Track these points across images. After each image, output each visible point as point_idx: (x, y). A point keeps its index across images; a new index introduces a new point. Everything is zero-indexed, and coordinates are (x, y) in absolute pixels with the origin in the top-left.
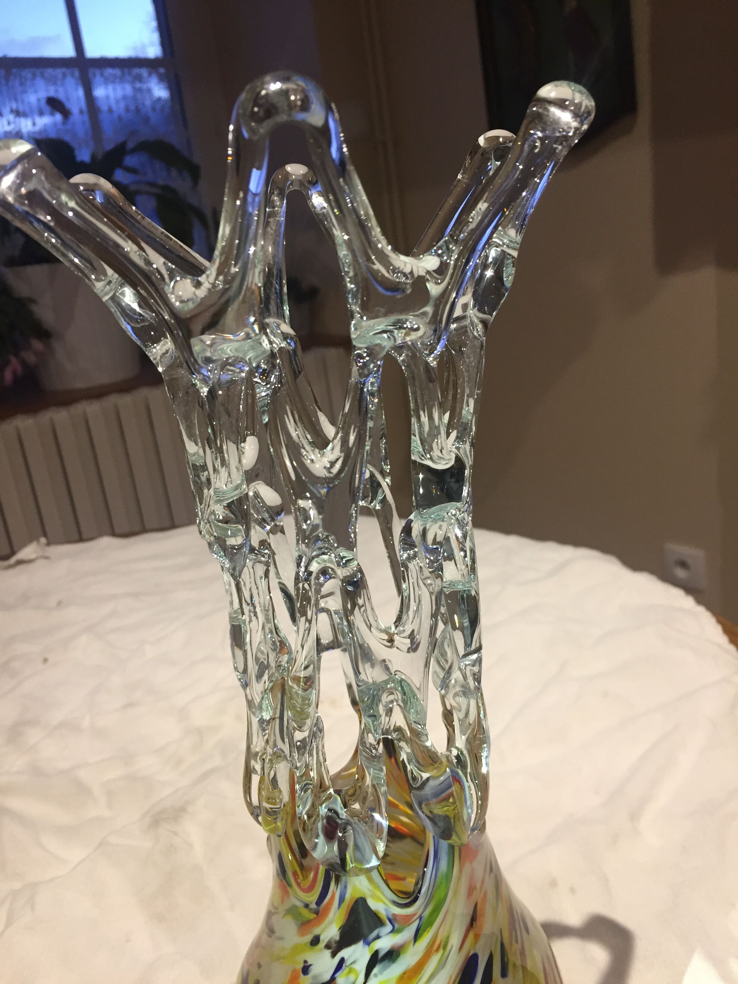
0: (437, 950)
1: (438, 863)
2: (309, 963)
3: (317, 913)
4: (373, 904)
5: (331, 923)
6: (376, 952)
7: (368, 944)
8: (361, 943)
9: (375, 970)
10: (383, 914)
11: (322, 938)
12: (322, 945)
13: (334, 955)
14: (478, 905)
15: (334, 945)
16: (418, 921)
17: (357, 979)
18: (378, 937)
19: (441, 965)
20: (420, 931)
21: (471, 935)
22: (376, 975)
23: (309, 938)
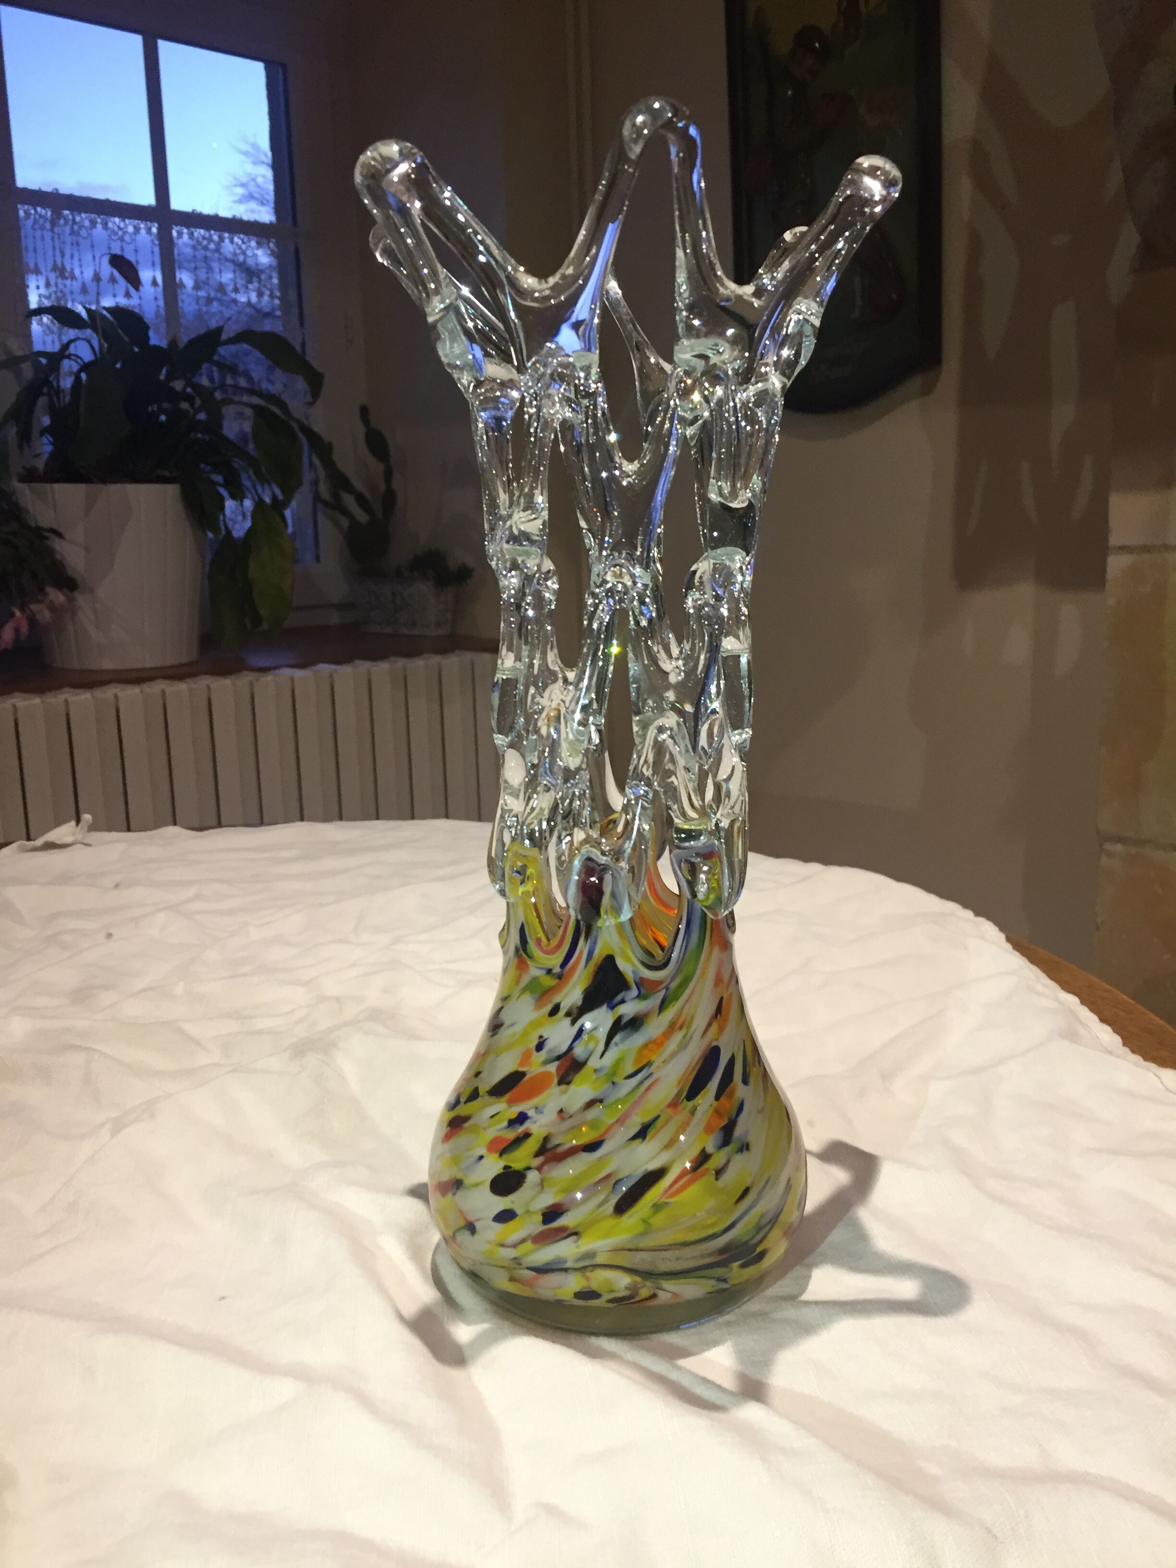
0: (681, 1028)
1: (689, 936)
2: (545, 1037)
3: (560, 977)
4: (622, 964)
5: (575, 985)
6: (619, 1019)
7: (612, 1007)
8: (604, 1007)
9: (617, 1038)
10: (630, 977)
11: (562, 1006)
12: (562, 1012)
13: (573, 1022)
14: (725, 999)
15: (575, 1011)
16: (664, 991)
17: (596, 1047)
18: (623, 1001)
19: (683, 1046)
20: (666, 1003)
21: (715, 1027)
22: (616, 1044)
23: (549, 1008)
